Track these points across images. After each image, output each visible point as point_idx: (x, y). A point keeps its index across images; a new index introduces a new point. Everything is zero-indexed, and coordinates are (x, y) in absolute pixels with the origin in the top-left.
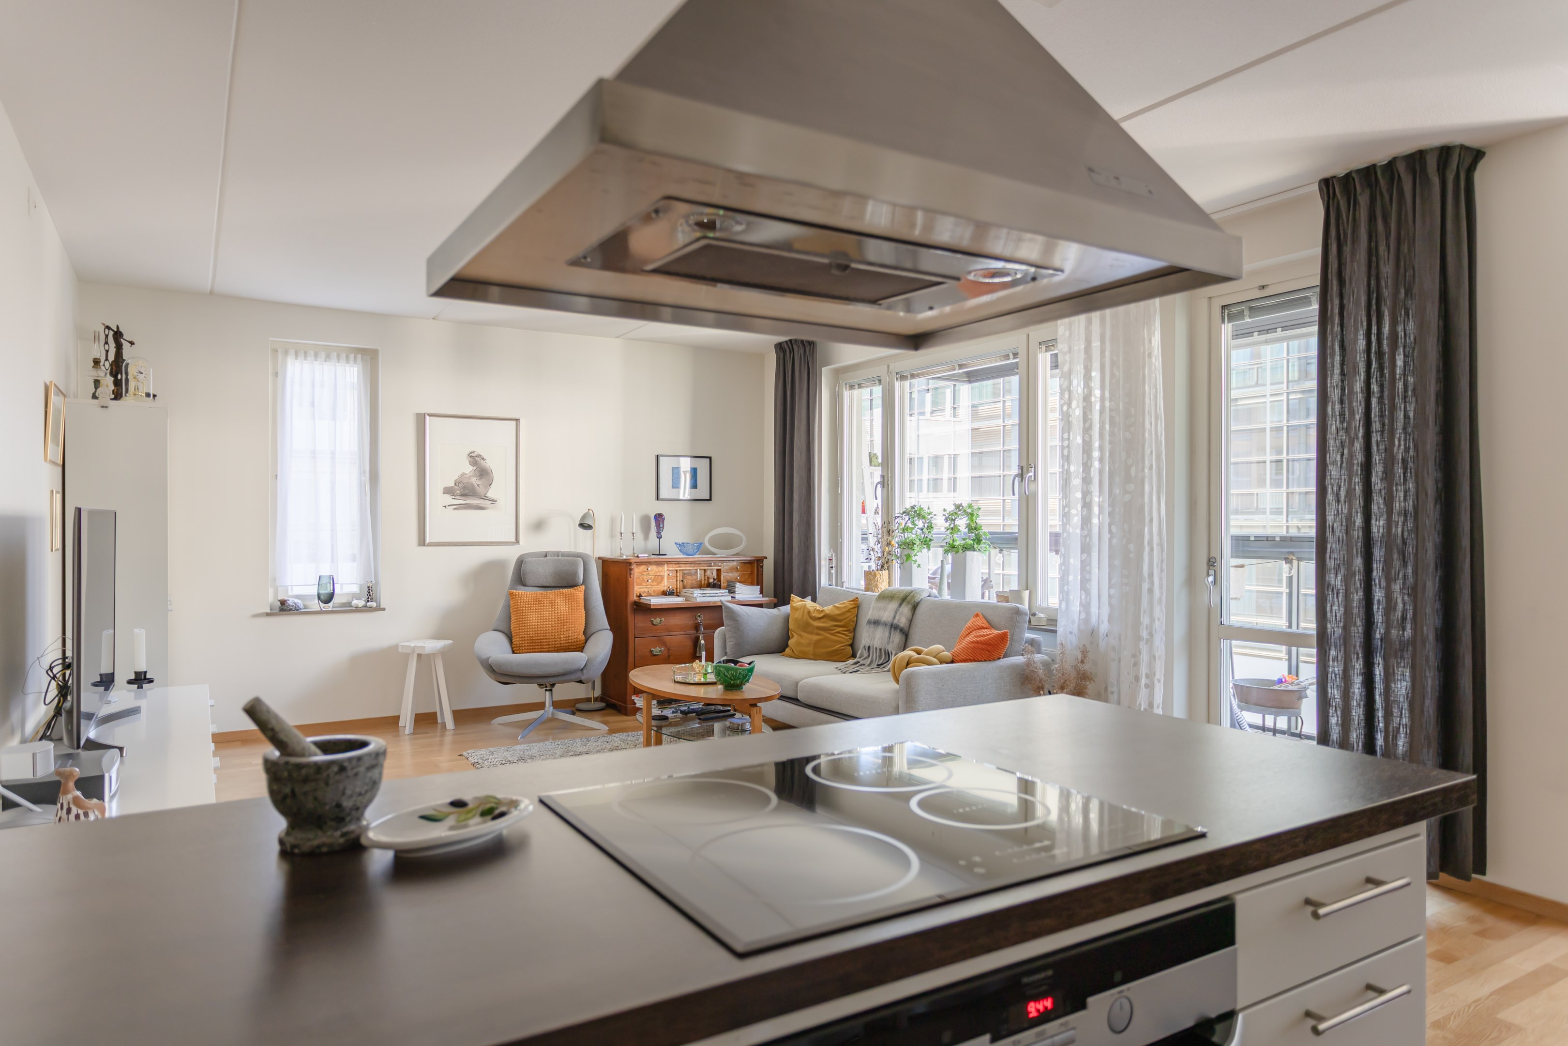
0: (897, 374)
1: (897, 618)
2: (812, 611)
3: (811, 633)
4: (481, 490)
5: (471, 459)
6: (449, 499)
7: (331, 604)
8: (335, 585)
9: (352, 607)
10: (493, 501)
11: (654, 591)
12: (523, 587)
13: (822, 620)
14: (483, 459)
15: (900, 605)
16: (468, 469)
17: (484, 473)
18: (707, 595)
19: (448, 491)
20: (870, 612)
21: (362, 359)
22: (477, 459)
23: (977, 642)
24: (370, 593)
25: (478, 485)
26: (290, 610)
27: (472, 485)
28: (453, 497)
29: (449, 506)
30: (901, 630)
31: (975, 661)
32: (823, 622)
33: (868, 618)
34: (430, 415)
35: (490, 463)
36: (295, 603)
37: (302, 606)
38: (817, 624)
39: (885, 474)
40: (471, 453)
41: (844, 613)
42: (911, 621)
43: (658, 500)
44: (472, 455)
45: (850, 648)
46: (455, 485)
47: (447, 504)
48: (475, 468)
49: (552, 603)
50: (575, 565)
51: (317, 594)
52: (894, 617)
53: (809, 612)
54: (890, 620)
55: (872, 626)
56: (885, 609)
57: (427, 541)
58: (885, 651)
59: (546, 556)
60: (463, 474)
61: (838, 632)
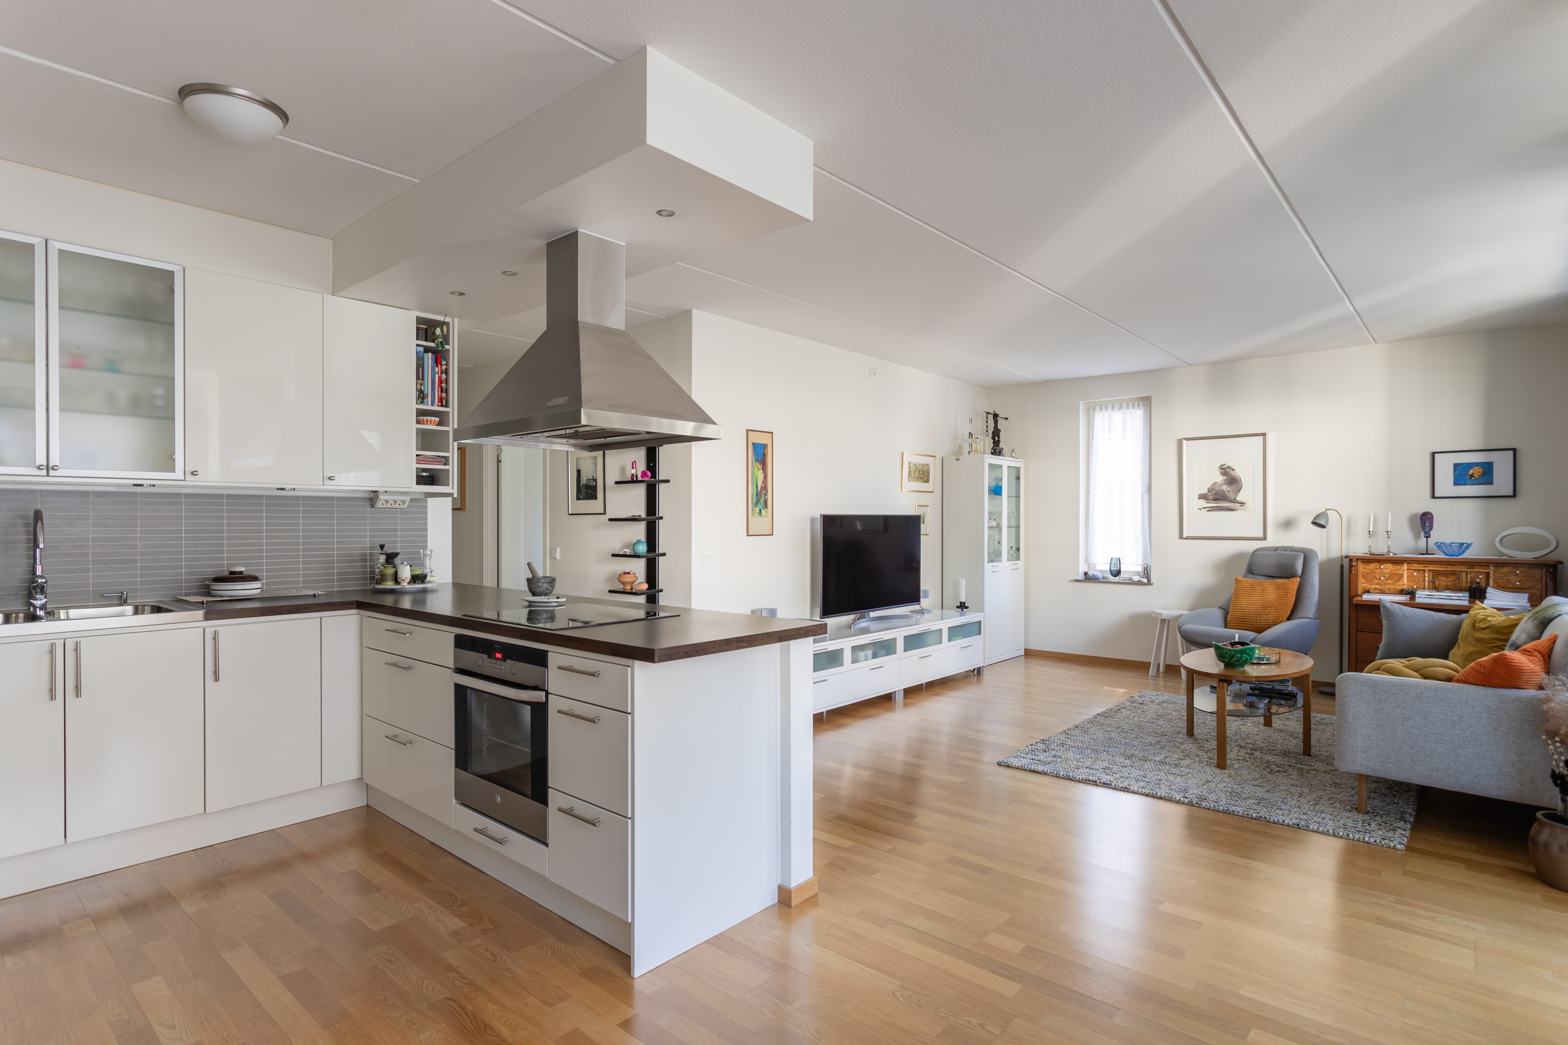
4: (1231, 495)
5: (1221, 471)
6: (1203, 503)
7: (1117, 578)
8: (1121, 565)
9: (1131, 581)
10: (1242, 504)
12: (1252, 576)
14: (1233, 470)
16: (1220, 479)
17: (1233, 481)
18: (1434, 597)
19: (1202, 497)
21: (1144, 404)
22: (1227, 470)
24: (1147, 573)
25: (1228, 491)
26: (1090, 579)
27: (1223, 491)
28: (1207, 501)
29: (1203, 508)
34: (1187, 439)
35: (1239, 473)
36: (1094, 575)
37: (1101, 577)
40: (1222, 465)
43: (1431, 497)
44: (1223, 467)
46: (1208, 492)
47: (1201, 507)
48: (1225, 478)
50: (1294, 558)
51: (1108, 569)
57: (1185, 536)
59: (1276, 551)
60: (1215, 483)
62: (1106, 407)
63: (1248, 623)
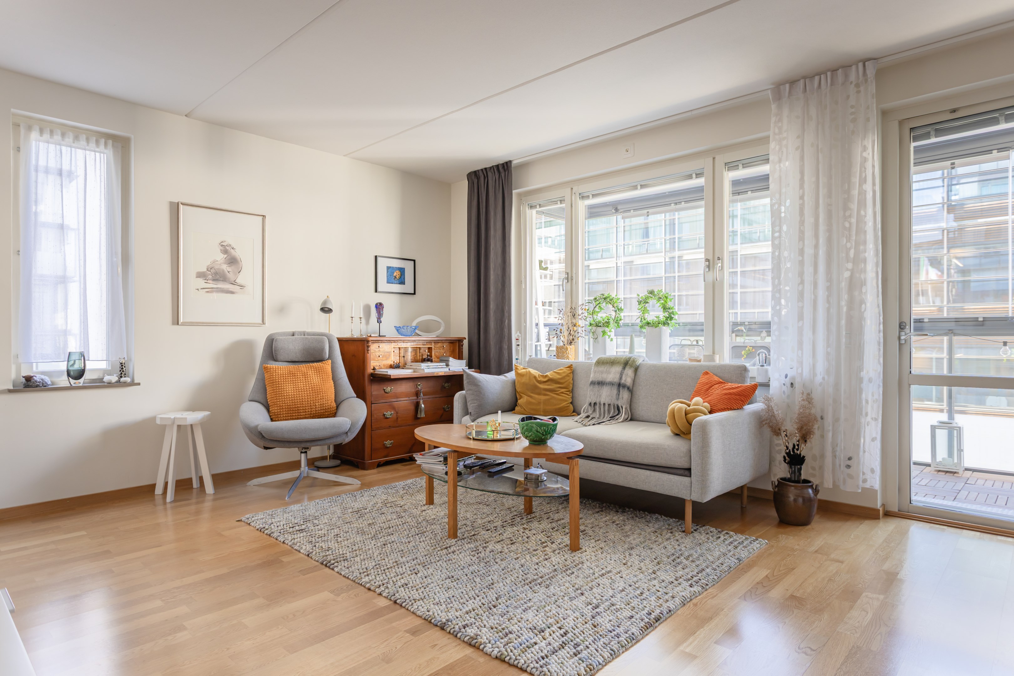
0: (580, 194)
1: (624, 378)
2: (537, 376)
3: (539, 394)
4: (231, 276)
5: (222, 248)
6: (201, 283)
7: (81, 381)
8: (87, 362)
9: (104, 382)
10: (242, 286)
11: (384, 365)
12: (274, 362)
13: (547, 383)
14: (233, 248)
15: (624, 368)
16: (220, 257)
17: (233, 261)
19: (201, 275)
20: (592, 376)
21: (113, 145)
22: (227, 248)
23: (726, 394)
24: (123, 370)
25: (228, 272)
26: (37, 386)
27: (223, 271)
28: (206, 281)
29: (201, 289)
30: (628, 388)
31: (731, 409)
32: (548, 385)
33: (591, 380)
34: (182, 204)
35: (238, 253)
36: (42, 380)
37: (49, 383)
38: (542, 386)
39: (569, 271)
40: (222, 242)
41: (564, 378)
42: (634, 381)
43: (376, 291)
44: (223, 244)
45: (571, 405)
46: (207, 270)
47: (199, 288)
48: (225, 256)
49: (305, 375)
50: (322, 342)
51: (66, 370)
52: (621, 378)
53: (535, 377)
54: (616, 380)
55: (597, 386)
56: (609, 373)
57: (181, 320)
58: (614, 406)
59: (293, 335)
60: (214, 261)
61: (562, 393)
62: (52, 132)
63: (302, 411)
